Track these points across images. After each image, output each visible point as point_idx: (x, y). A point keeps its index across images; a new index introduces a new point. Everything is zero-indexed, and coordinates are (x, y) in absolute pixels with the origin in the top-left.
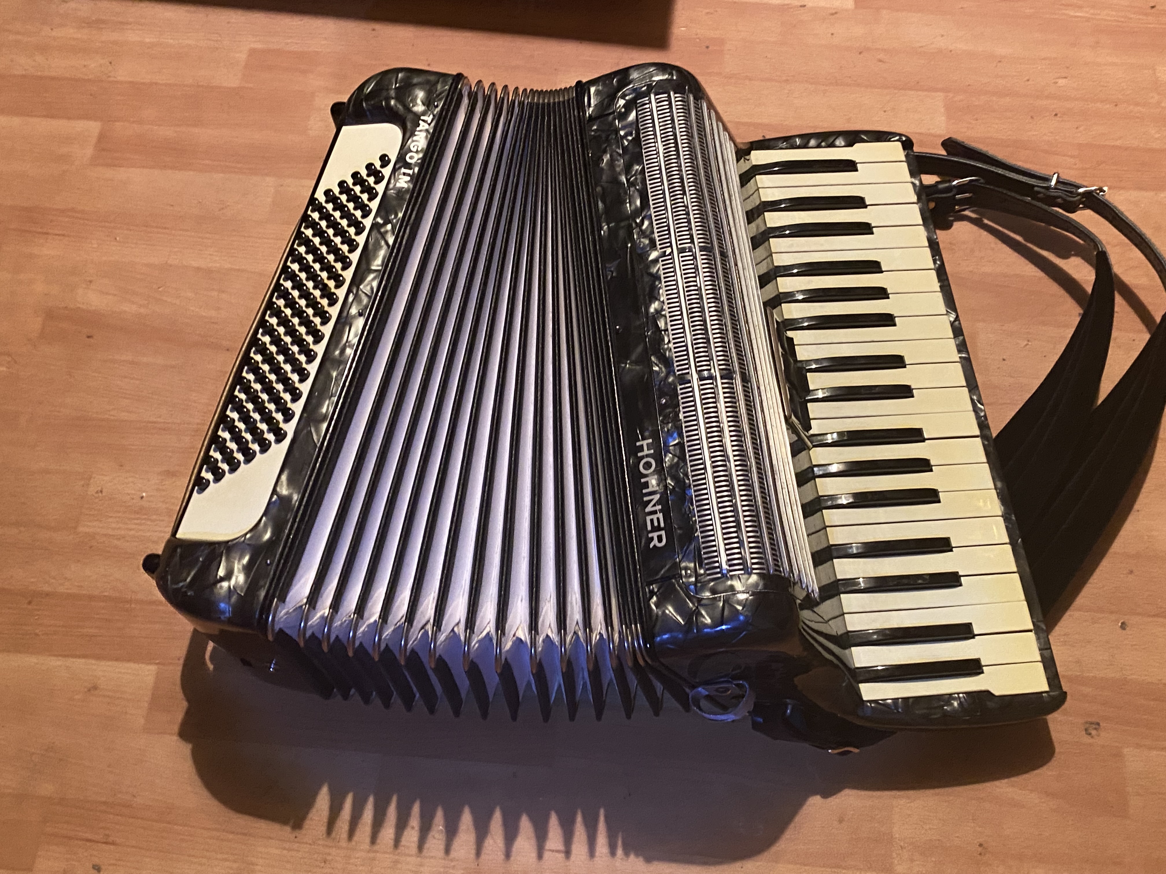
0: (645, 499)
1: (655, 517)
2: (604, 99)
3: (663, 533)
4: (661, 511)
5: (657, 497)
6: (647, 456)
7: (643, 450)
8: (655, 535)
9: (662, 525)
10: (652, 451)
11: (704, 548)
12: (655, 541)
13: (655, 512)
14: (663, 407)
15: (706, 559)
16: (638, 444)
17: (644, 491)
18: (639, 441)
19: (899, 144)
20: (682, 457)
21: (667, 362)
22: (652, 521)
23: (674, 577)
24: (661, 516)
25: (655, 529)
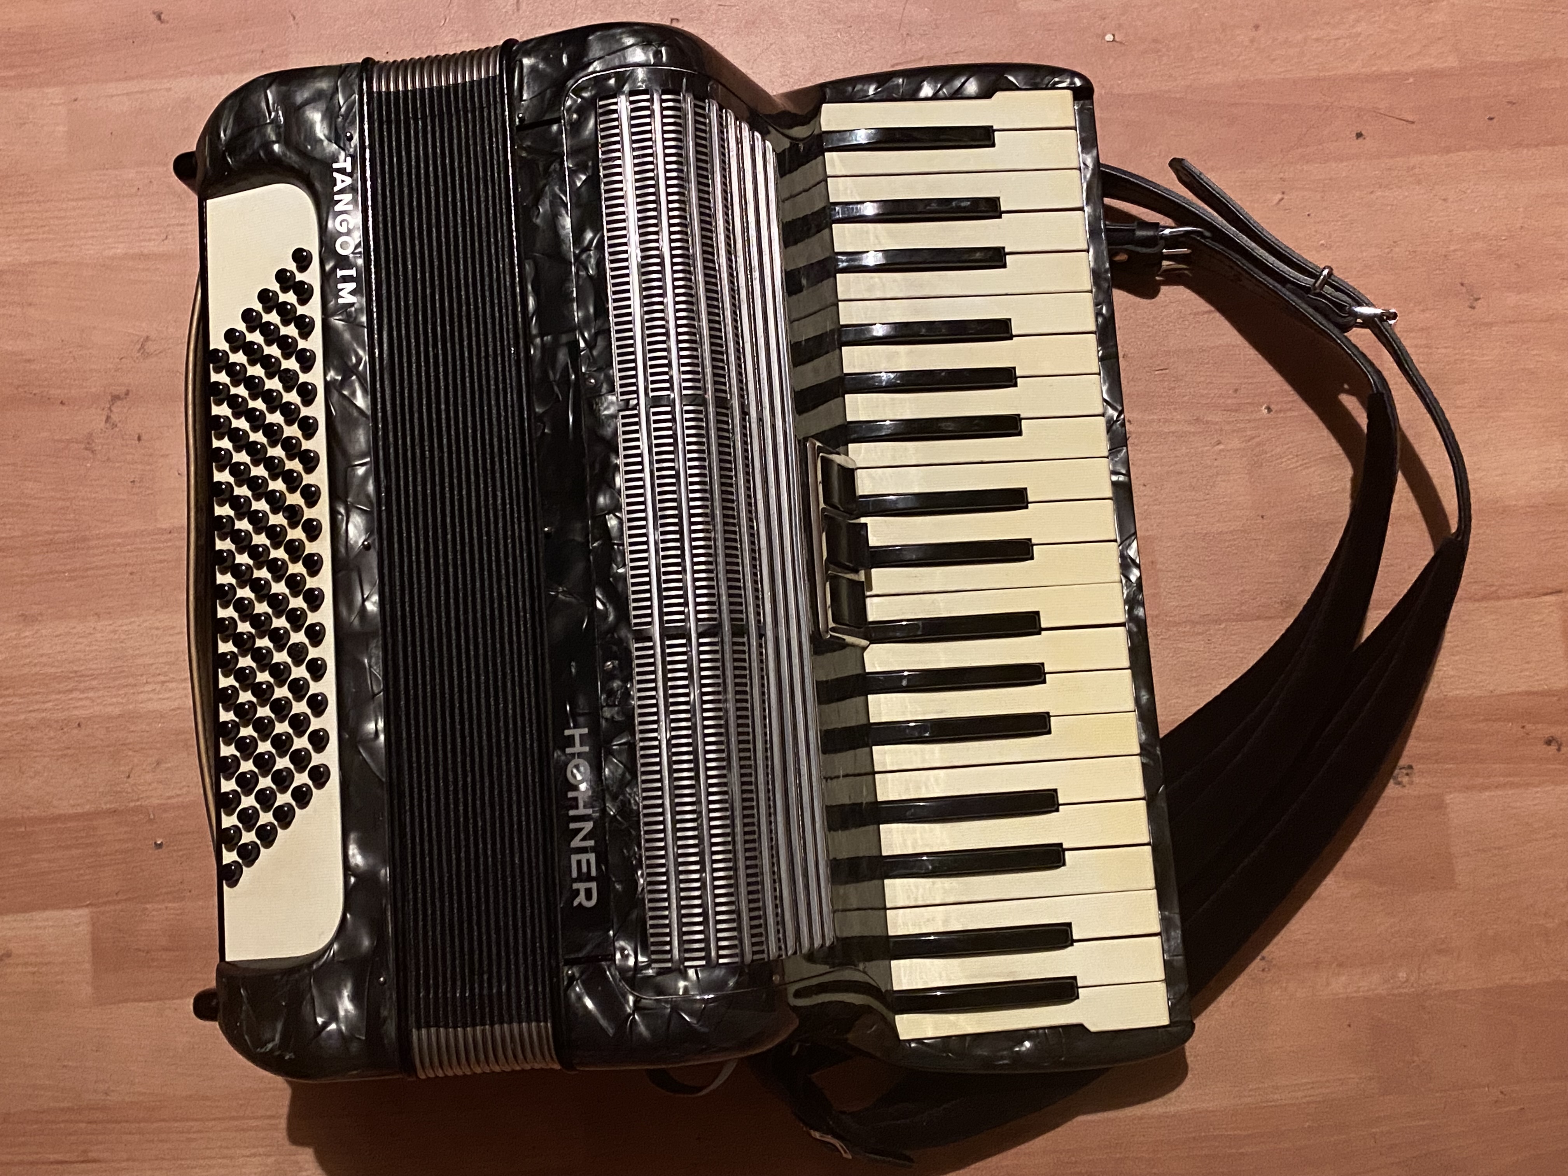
0: (572, 826)
1: (583, 857)
2: (546, 90)
3: (593, 885)
4: (593, 849)
5: (589, 826)
6: (580, 755)
7: (573, 745)
8: (581, 886)
9: (594, 873)
10: (586, 749)
11: (652, 918)
12: (581, 899)
13: (583, 850)
14: (610, 676)
15: (653, 935)
16: (567, 732)
17: (572, 813)
18: (569, 728)
19: (1069, 93)
20: (631, 768)
21: (618, 599)
22: (579, 862)
23: (605, 959)
24: (592, 857)
25: (582, 878)
